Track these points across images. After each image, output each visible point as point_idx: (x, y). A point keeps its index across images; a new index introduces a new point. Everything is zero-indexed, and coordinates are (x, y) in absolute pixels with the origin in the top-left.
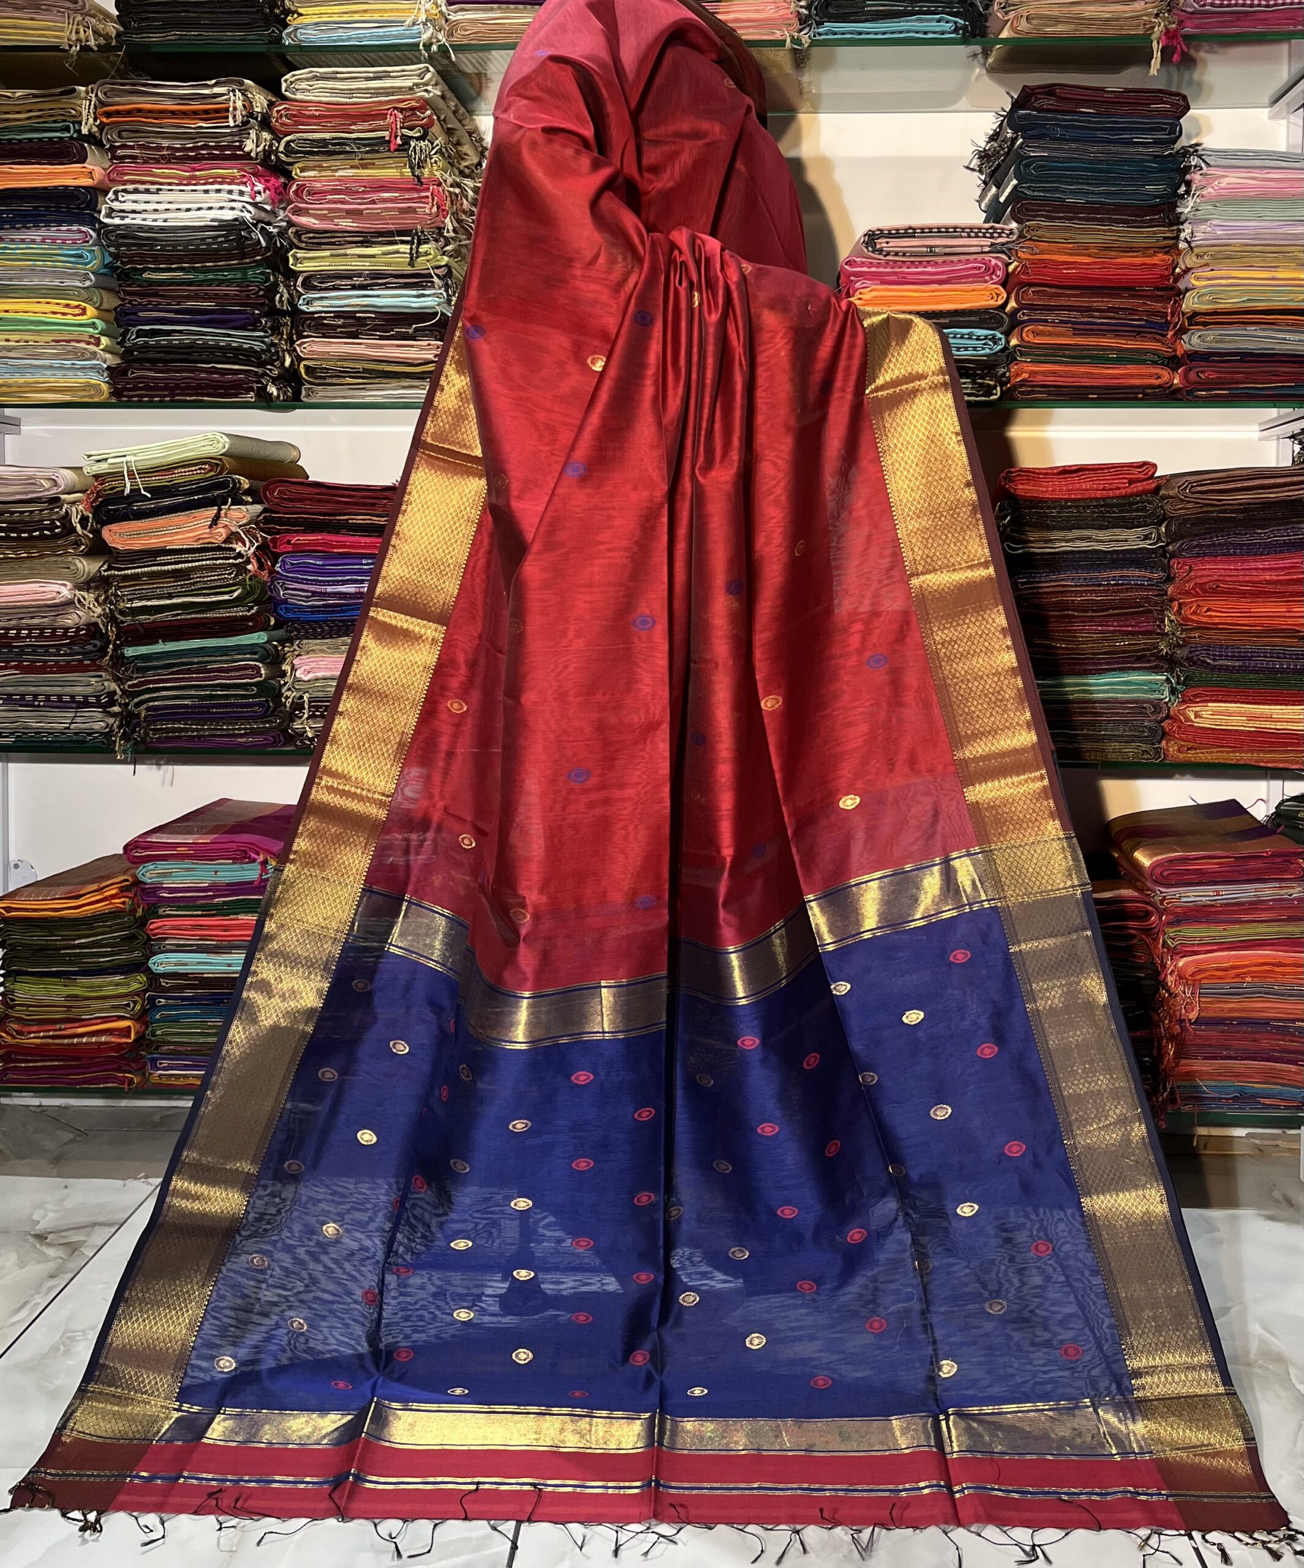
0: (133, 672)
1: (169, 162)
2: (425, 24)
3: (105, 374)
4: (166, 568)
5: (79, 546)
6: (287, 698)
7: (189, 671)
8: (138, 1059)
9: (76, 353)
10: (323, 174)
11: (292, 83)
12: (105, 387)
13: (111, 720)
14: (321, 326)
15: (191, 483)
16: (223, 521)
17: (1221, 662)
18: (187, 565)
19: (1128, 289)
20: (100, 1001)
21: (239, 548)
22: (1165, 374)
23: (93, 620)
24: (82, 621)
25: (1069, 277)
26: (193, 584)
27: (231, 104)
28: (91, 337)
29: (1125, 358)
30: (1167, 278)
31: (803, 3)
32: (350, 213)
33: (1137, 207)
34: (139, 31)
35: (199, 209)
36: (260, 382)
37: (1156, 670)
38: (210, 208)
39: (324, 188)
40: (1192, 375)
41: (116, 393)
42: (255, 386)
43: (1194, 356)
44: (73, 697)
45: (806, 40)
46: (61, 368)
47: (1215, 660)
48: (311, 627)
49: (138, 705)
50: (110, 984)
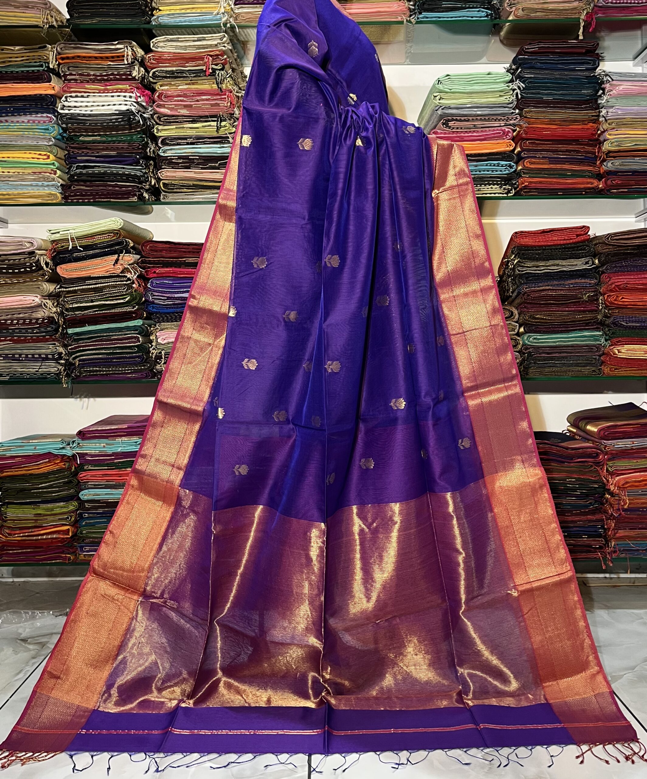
0: (72, 342)
1: (94, 82)
2: (223, 14)
3: (60, 188)
4: (90, 287)
5: (45, 276)
6: (153, 353)
7: (101, 340)
8: (72, 547)
9: (44, 178)
10: (172, 87)
11: (156, 43)
12: (59, 195)
13: (61, 367)
14: (171, 163)
15: (103, 243)
16: (120, 262)
17: (629, 324)
18: (101, 285)
19: (576, 141)
20: (52, 517)
21: (129, 275)
22: (595, 183)
23: (51, 315)
24: (46, 315)
25: (546, 135)
26: (105, 295)
27: (126, 53)
28: (52, 170)
29: (575, 174)
30: (594, 135)
31: (411, 3)
32: (186, 106)
33: (579, 101)
34: (78, 18)
35: (109, 105)
36: (140, 191)
37: (597, 329)
38: (114, 105)
39: (173, 94)
40: (609, 182)
41: (65, 198)
42: (137, 193)
43: (609, 173)
44: (40, 355)
45: (413, 20)
46: (37, 186)
47: (627, 323)
48: (166, 317)
49: (74, 359)
50: (58, 507)
